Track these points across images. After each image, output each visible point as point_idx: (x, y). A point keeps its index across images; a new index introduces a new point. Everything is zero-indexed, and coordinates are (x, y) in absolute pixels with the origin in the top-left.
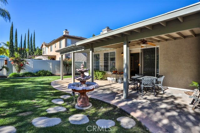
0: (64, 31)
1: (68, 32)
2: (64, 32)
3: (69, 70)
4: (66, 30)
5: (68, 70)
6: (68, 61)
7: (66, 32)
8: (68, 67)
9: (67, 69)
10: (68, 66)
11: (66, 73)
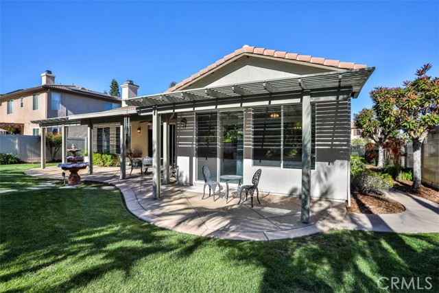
0: (45, 74)
1: (54, 77)
2: (42, 75)
3: (55, 153)
4: (49, 72)
5: (53, 152)
6: (54, 138)
7: (47, 76)
8: (54, 148)
9: (51, 152)
10: (54, 146)
11: (50, 159)
